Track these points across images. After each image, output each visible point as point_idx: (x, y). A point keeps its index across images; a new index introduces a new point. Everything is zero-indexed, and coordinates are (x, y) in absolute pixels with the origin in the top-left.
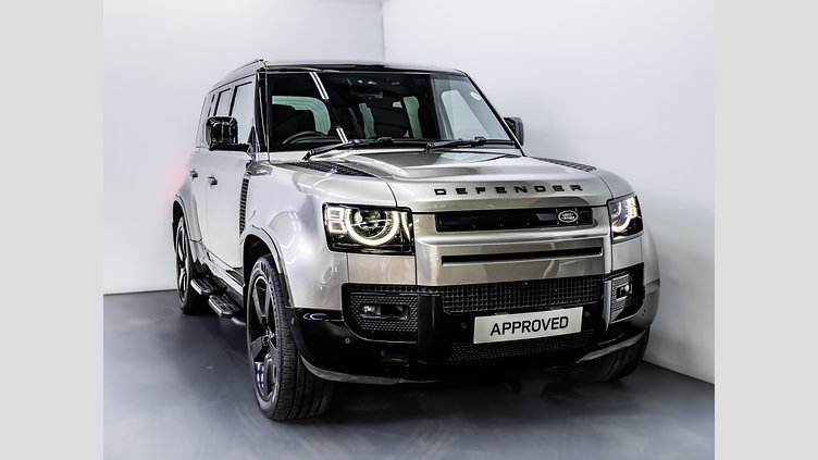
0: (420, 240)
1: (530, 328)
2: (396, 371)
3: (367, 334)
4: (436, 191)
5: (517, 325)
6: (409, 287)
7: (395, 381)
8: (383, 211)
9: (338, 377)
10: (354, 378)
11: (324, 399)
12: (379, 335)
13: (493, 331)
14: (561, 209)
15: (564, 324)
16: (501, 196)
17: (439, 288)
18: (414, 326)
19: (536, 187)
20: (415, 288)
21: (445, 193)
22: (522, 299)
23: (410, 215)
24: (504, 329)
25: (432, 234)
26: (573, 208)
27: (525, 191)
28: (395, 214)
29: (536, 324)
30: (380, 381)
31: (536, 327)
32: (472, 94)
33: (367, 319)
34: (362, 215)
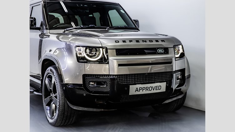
0: (110, 58)
1: (148, 89)
2: (101, 106)
3: (91, 92)
4: (116, 41)
5: (144, 88)
6: (106, 75)
7: (100, 110)
8: (96, 49)
9: (80, 109)
10: (86, 109)
11: (74, 118)
12: (95, 92)
13: (136, 90)
14: (158, 48)
15: (160, 88)
16: (138, 43)
17: (117, 75)
18: (108, 89)
19: (150, 41)
20: (109, 75)
21: (119, 42)
22: (145, 80)
23: (107, 49)
24: (140, 90)
25: (114, 56)
26: (162, 48)
27: (146, 42)
28: (101, 49)
29: (151, 88)
30: (95, 110)
31: (150, 89)
32: (121, 11)
33: (92, 87)
34: (89, 50)
